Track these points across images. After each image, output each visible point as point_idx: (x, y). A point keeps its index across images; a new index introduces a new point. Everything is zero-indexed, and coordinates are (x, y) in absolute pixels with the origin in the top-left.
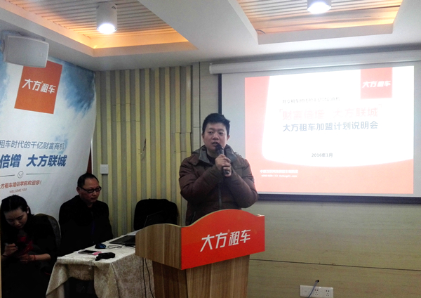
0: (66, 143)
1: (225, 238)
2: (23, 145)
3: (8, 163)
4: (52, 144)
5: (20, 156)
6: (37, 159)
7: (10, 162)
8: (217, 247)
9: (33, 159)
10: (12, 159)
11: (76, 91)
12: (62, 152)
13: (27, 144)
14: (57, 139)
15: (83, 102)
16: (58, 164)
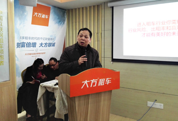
0: (55, 38)
1: (96, 82)
2: (37, 39)
3: (30, 46)
4: (49, 38)
5: (36, 43)
6: (43, 44)
7: (31, 45)
8: (91, 86)
9: (42, 44)
10: (32, 44)
11: (57, 17)
12: (54, 42)
13: (38, 39)
14: (51, 36)
15: (61, 22)
16: (52, 46)
